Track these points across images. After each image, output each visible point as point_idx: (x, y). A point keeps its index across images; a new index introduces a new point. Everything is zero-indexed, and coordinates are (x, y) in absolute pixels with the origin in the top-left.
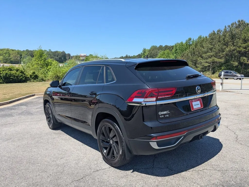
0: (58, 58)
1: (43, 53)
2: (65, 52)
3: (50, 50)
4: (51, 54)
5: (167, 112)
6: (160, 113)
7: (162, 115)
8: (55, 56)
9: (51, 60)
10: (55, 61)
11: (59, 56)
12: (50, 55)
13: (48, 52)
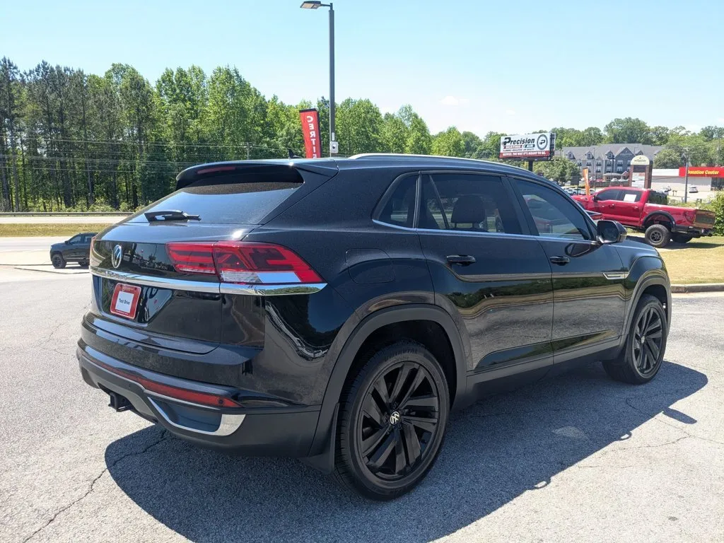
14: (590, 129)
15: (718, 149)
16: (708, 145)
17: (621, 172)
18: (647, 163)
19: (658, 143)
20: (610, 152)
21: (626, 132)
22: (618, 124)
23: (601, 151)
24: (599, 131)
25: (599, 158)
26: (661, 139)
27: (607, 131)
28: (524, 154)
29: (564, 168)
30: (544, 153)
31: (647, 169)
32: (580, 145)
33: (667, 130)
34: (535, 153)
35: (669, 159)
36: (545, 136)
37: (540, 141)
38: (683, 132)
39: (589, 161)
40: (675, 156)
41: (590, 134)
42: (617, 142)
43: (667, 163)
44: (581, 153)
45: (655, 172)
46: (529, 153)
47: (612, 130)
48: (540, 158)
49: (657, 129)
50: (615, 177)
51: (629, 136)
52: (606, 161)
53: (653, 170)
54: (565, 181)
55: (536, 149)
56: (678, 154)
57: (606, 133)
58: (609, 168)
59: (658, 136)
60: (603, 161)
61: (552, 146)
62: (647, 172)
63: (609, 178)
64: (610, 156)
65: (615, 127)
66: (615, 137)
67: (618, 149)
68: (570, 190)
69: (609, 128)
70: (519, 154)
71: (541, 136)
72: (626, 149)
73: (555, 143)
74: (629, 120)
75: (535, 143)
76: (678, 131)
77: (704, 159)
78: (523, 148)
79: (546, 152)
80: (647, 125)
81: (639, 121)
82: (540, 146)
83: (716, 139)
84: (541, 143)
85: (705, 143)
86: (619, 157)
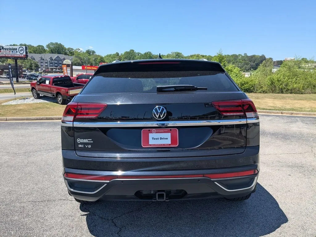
0: (254, 64)
1: (223, 58)
2: (265, 56)
3: (246, 54)
4: (246, 59)
5: (88, 141)
6: (79, 141)
7: (81, 143)
8: (250, 62)
9: (232, 66)
10: (236, 68)
11: (256, 62)
12: (245, 61)
13: (243, 56)
14: (39, 46)
15: (94, 59)
16: (90, 57)
17: (57, 67)
18: (70, 63)
19: (70, 55)
20: (51, 58)
21: (56, 49)
22: (52, 45)
23: (47, 56)
24: (44, 47)
25: (46, 60)
26: (71, 53)
27: (48, 47)
28: (12, 55)
29: (31, 64)
30: (23, 56)
31: (71, 66)
32: (35, 53)
33: (73, 49)
34: (18, 56)
35: (77, 62)
36: (22, 47)
37: (20, 50)
38: (79, 51)
39: (42, 61)
40: (79, 61)
41: (39, 49)
42: (53, 53)
43: (76, 64)
44: (37, 57)
45: (74, 67)
46: (15, 55)
47: (50, 47)
48: (21, 58)
49: (69, 49)
50: (54, 69)
51: (57, 51)
52: (50, 61)
53: (73, 67)
54: (33, 70)
55: (18, 53)
56: (80, 60)
57: (47, 49)
58: (51, 65)
59: (69, 52)
60: (48, 61)
61: (26, 53)
62: (71, 67)
63: (52, 69)
64: (51, 59)
65: (51, 46)
66: (51, 50)
67: (55, 56)
68: (36, 74)
69: (48, 46)
70: (9, 55)
71: (20, 47)
72: (58, 56)
73: (28, 51)
74: (57, 43)
75: (18, 50)
76: (77, 50)
77: (89, 63)
78: (11, 53)
79: (24, 55)
80: (64, 46)
81: (61, 45)
82: (20, 52)
83: (92, 55)
84: (21, 51)
85: (89, 56)
86: (55, 60)
